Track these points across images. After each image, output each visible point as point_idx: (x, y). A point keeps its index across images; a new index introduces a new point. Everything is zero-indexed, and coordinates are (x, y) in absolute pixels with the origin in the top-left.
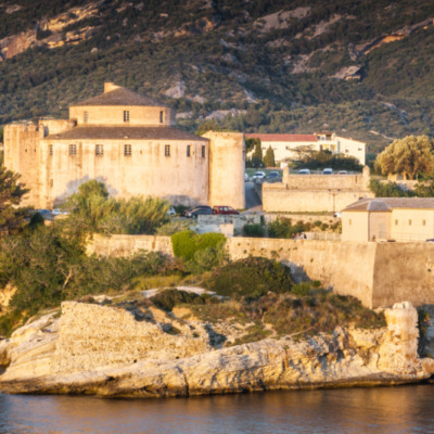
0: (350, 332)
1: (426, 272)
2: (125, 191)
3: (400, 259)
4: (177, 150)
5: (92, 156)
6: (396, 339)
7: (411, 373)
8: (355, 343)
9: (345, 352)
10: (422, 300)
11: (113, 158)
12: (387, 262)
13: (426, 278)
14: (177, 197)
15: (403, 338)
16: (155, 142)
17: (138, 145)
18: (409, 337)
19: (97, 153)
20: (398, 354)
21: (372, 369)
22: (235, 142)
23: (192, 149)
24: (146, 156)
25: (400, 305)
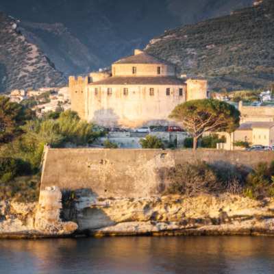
0: (12, 204)
1: (86, 168)
2: (124, 117)
3: (66, 159)
4: (158, 91)
5: (106, 95)
6: (42, 209)
7: (53, 231)
8: (15, 211)
9: (7, 217)
10: (81, 185)
11: (117, 97)
12: (55, 161)
13: (86, 172)
14: (158, 120)
15: (47, 209)
16: (143, 86)
17: (132, 88)
18: (52, 208)
19: (108, 94)
20: (43, 219)
21: (30, 227)
22: (200, 86)
23: (171, 91)
24: (137, 95)
25: (49, 188)
